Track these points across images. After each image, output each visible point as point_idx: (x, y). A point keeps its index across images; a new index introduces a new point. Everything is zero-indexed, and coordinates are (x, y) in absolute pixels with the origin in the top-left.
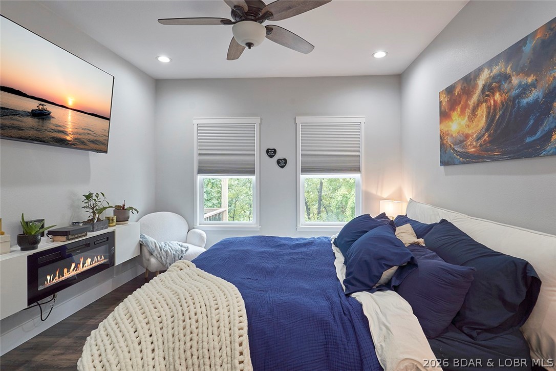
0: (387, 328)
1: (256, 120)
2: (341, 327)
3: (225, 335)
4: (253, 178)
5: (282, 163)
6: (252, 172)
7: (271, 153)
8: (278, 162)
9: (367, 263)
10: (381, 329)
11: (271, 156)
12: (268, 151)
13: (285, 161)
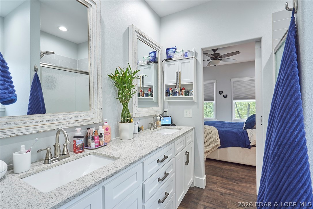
0: (252, 134)
1: (215, 81)
2: (241, 134)
3: (213, 134)
4: (214, 102)
5: (225, 96)
6: (213, 100)
7: (221, 93)
8: (224, 96)
9: (250, 123)
10: (251, 135)
11: (221, 94)
12: (219, 92)
13: (227, 96)
